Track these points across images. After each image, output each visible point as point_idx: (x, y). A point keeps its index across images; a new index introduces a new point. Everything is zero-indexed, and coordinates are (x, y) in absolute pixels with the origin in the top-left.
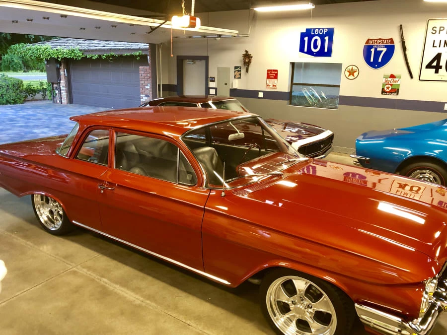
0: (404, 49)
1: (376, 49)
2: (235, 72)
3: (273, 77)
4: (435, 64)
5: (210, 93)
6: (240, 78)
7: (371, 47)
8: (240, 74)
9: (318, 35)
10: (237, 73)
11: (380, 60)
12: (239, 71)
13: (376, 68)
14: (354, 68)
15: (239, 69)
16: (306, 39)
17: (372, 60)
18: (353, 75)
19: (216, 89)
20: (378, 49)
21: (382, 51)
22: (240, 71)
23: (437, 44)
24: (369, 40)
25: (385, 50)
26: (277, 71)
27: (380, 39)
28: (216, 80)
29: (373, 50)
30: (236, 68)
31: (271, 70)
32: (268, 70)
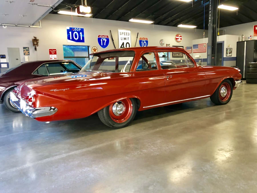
0: (113, 40)
1: (102, 40)
2: (24, 51)
3: (54, 53)
4: (123, 46)
5: (2, 67)
6: (29, 55)
7: (101, 39)
8: (29, 52)
9: (77, 31)
10: (27, 52)
11: (105, 45)
12: (27, 50)
13: (104, 48)
14: (96, 48)
15: (27, 49)
16: (70, 33)
17: (102, 45)
18: (96, 51)
19: (8, 63)
20: (104, 40)
21: (105, 41)
22: (29, 50)
23: (122, 39)
24: (99, 35)
25: (106, 40)
26: (55, 50)
27: (103, 36)
28: (7, 56)
29: (101, 40)
30: (24, 48)
31: (52, 50)
32: (50, 50)
